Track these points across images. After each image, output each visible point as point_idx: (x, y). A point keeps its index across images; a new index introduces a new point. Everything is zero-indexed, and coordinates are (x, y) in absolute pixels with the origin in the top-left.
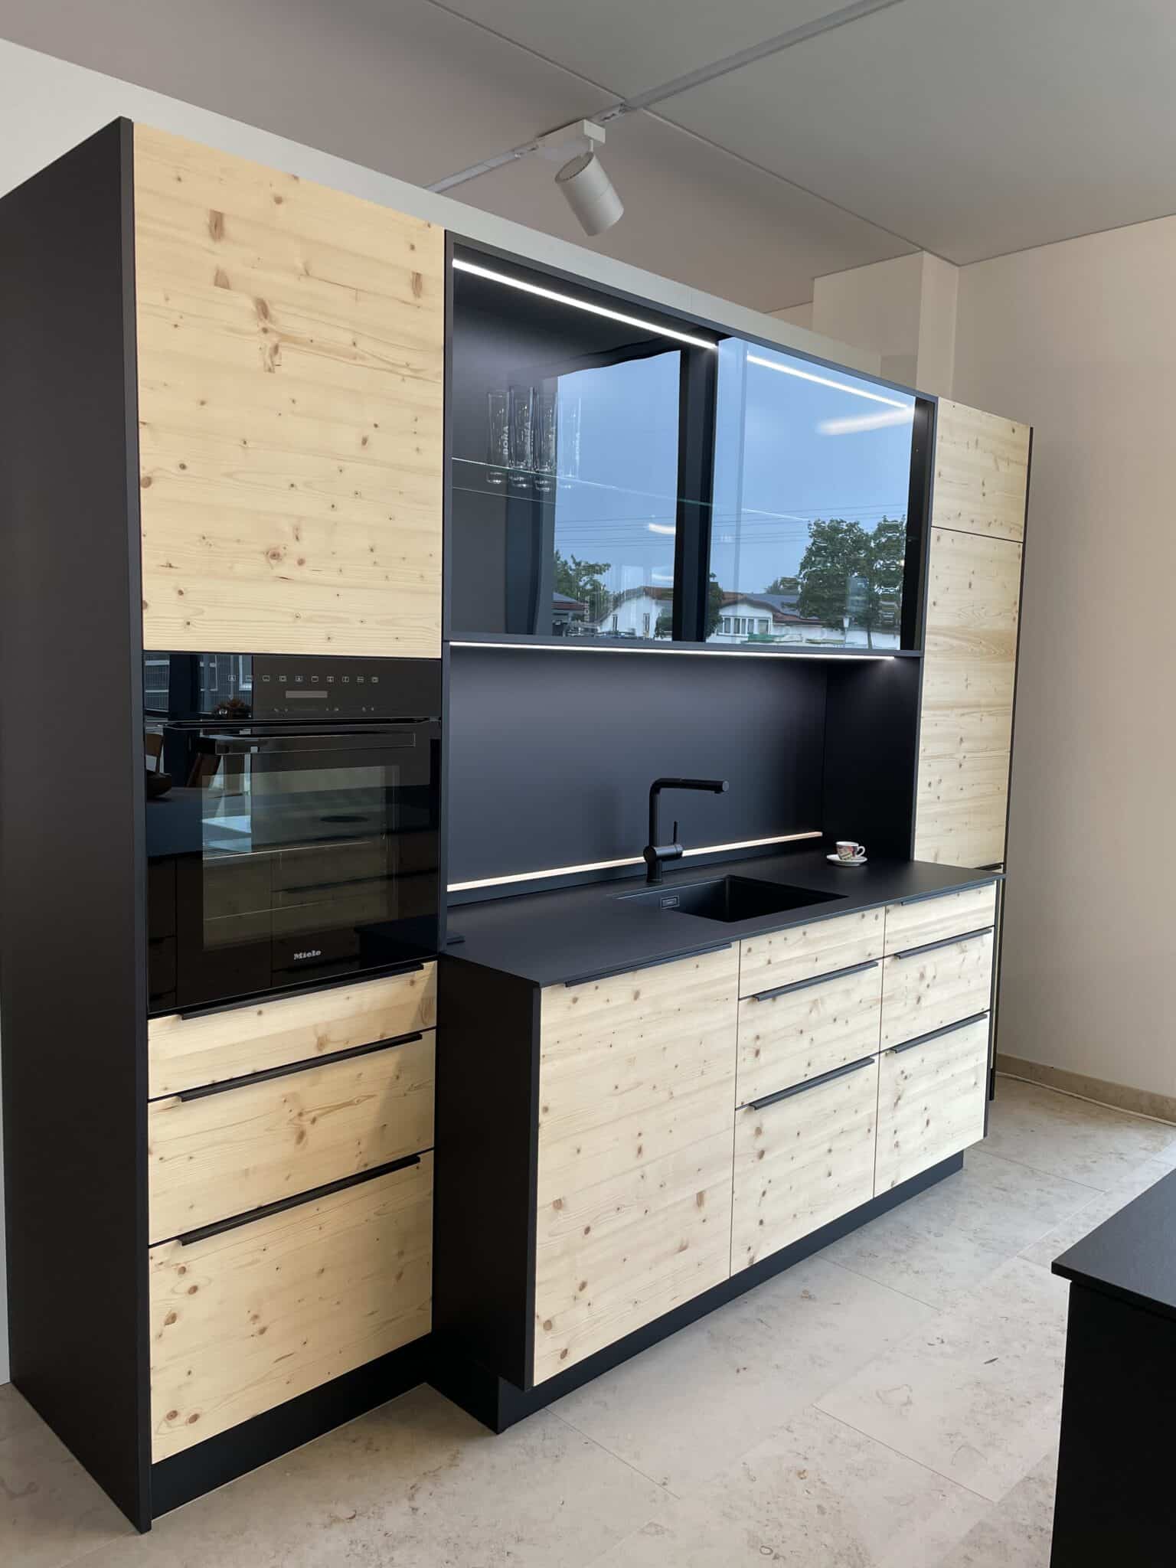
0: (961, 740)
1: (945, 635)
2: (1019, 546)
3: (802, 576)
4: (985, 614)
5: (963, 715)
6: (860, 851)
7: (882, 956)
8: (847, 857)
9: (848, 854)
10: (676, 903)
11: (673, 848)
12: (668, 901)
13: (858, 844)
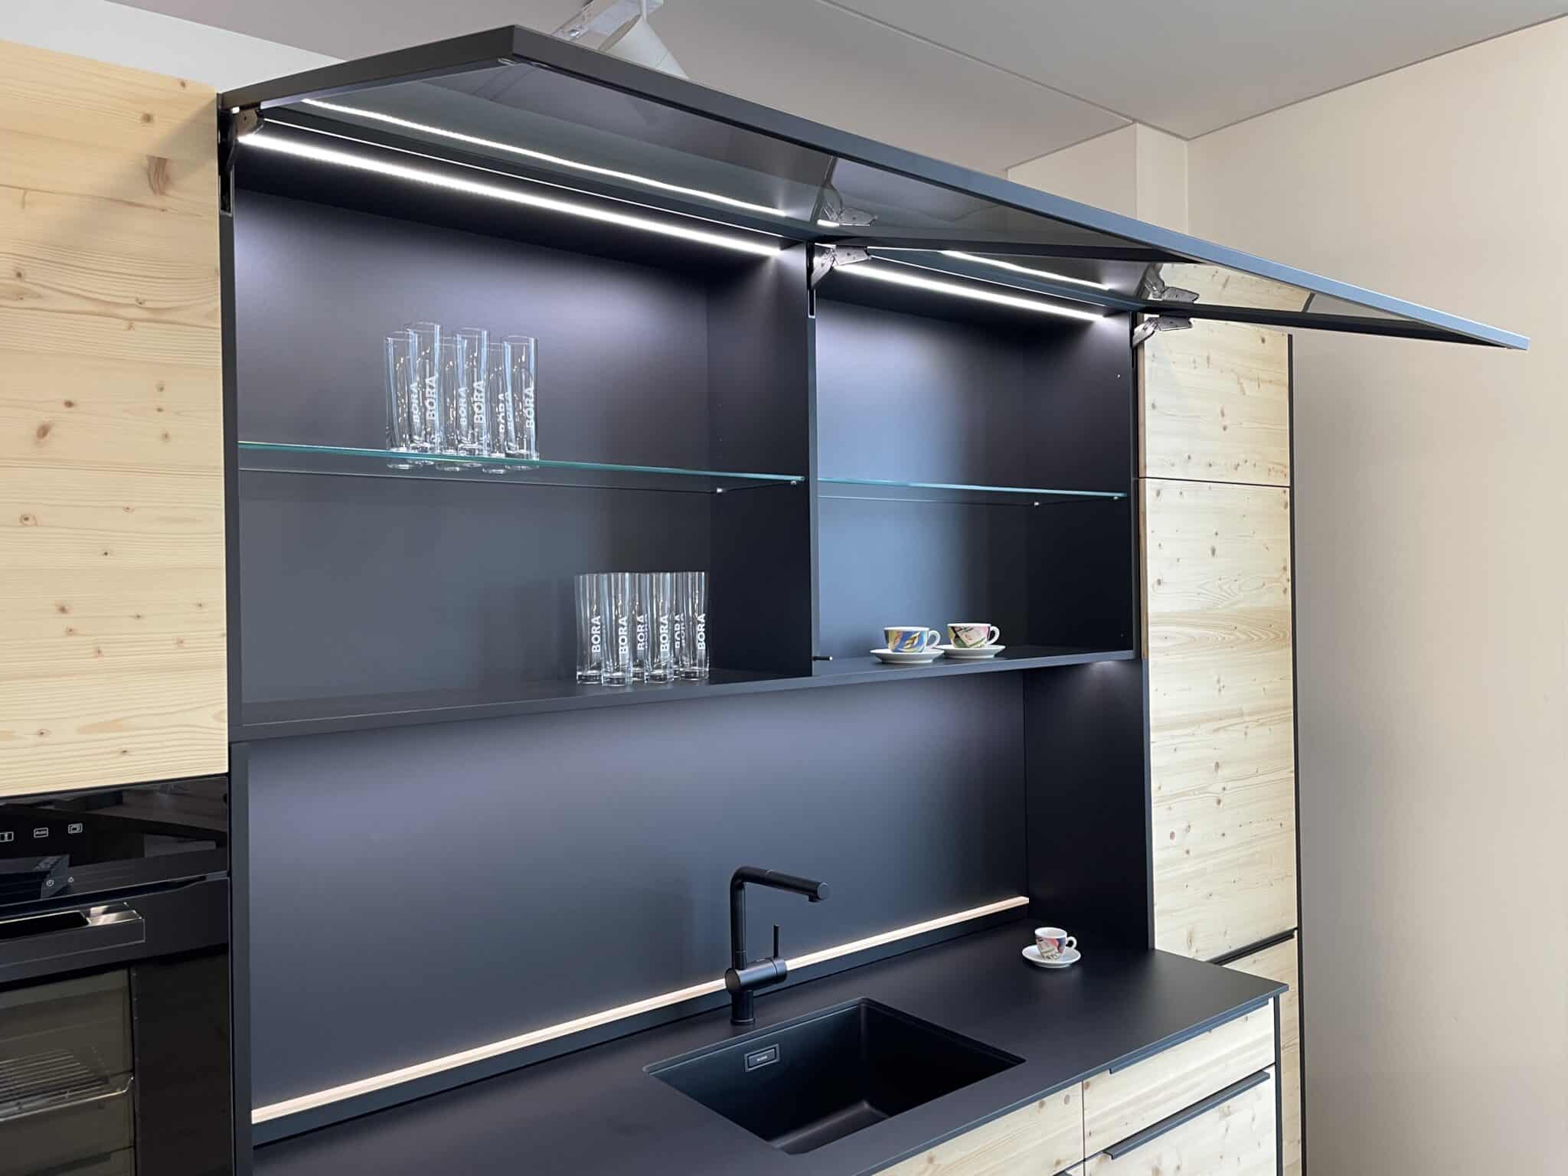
0: (1217, 765)
1: (1178, 624)
2: (1285, 492)
4: (1240, 589)
5: (1217, 730)
6: (1070, 944)
7: (1082, 1159)
8: (1050, 954)
9: (1051, 948)
10: (774, 1057)
11: (770, 968)
12: (760, 1057)
13: (1066, 934)
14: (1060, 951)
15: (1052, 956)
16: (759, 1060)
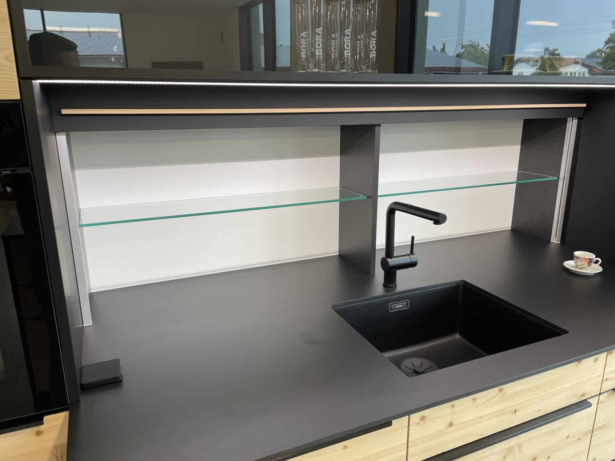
3: (605, 48)
6: (597, 262)
7: (599, 393)
8: (582, 266)
9: (584, 263)
10: (406, 306)
11: (408, 259)
12: (397, 305)
13: (595, 256)
14: (589, 265)
15: (583, 268)
16: (397, 307)
